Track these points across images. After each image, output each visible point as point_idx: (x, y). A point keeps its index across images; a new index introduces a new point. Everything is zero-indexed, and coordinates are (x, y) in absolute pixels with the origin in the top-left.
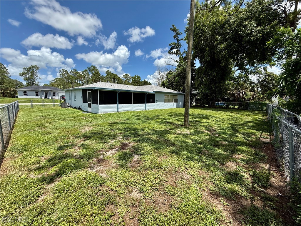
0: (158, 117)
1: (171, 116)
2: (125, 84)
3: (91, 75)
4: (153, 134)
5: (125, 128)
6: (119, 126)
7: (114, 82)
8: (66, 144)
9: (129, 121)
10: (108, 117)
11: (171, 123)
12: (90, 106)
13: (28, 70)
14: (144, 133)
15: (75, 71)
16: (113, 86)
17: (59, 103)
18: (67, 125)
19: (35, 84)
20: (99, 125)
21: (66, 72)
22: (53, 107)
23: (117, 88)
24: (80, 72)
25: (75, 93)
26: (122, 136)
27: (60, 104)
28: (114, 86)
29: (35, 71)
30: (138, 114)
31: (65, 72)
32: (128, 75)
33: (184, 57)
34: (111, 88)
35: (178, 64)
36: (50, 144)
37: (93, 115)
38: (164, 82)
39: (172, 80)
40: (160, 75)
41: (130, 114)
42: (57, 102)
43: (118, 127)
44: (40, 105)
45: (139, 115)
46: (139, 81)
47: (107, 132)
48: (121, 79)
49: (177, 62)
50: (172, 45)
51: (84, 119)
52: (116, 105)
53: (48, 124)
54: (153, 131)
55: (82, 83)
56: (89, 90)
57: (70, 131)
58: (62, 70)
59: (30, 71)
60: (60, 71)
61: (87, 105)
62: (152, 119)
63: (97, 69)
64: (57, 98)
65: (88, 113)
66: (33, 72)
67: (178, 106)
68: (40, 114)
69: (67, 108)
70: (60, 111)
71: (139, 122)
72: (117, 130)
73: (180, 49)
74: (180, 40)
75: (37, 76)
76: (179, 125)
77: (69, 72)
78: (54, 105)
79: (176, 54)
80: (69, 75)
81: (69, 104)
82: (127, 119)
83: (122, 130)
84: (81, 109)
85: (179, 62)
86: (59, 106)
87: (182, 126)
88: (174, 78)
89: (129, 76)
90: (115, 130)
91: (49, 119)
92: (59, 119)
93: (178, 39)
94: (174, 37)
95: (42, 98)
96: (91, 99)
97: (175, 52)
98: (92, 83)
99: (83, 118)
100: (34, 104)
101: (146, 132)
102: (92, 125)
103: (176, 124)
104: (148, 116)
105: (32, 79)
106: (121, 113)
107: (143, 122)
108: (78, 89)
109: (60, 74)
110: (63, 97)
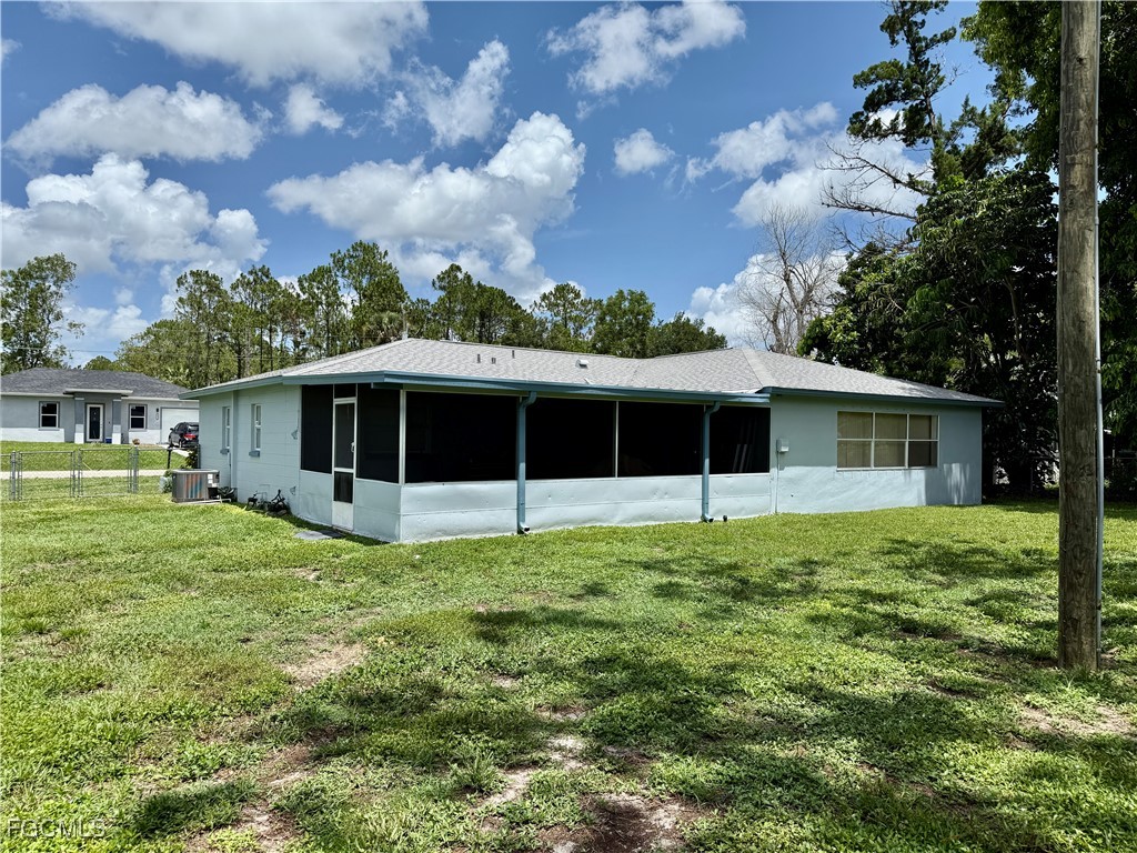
0: (811, 573)
1: (912, 570)
2: (555, 348)
3: (349, 297)
4: (819, 728)
5: (591, 664)
6: (543, 643)
7: (485, 338)
8: (194, 778)
9: (606, 603)
10: (462, 569)
11: (938, 632)
12: (343, 491)
13: (18, 286)
14: (746, 711)
15: (260, 280)
16: (486, 360)
17: (161, 472)
18: (205, 626)
19: (47, 362)
20: (406, 634)
21: (213, 284)
22: (127, 498)
23: (511, 377)
24: (288, 281)
25: (256, 410)
26: (584, 734)
27: (167, 475)
28: (494, 360)
29: (53, 288)
30: (659, 553)
31: (203, 288)
32: (573, 291)
33: (962, 149)
34: (475, 376)
35: (923, 200)
36: (91, 773)
37: (361, 551)
38: (827, 324)
39: (880, 312)
40: (788, 281)
41: (602, 547)
42: (151, 465)
43: (536, 649)
44: (59, 485)
45: (667, 556)
46: (642, 327)
47: (466, 688)
48: (530, 316)
49: (912, 184)
50: (879, 78)
51: (305, 584)
52: (506, 487)
53: (91, 615)
54: (816, 700)
55: (297, 344)
56: (345, 389)
57: (225, 672)
58: (192, 273)
59: (27, 286)
60: (180, 282)
61: (326, 482)
62: (770, 594)
63: (388, 260)
64: (153, 437)
65: (331, 541)
66: (42, 291)
67: (938, 496)
68: (53, 542)
69: (202, 505)
70: (166, 520)
71: (681, 612)
72: (538, 679)
73: (936, 103)
74: (934, 41)
75: (58, 317)
76: (1016, 652)
77: (226, 286)
78: (133, 484)
79: (904, 132)
80: (226, 305)
81: (217, 476)
82: (595, 590)
83: (571, 677)
84: (287, 508)
85: (933, 182)
86: (161, 486)
87: (1041, 659)
88: (903, 294)
89: (578, 295)
90: (520, 674)
91: (101, 577)
92: (157, 580)
93: (919, 40)
94: (890, 27)
95: (70, 440)
96: (355, 444)
97: (901, 119)
98: (354, 348)
99: (300, 573)
100: (26, 474)
101: (762, 705)
102: (359, 624)
103: (984, 648)
104: (734, 567)
105: (31, 335)
106: (541, 543)
107: (708, 615)
108: (279, 386)
109: (181, 300)
110: (184, 434)
